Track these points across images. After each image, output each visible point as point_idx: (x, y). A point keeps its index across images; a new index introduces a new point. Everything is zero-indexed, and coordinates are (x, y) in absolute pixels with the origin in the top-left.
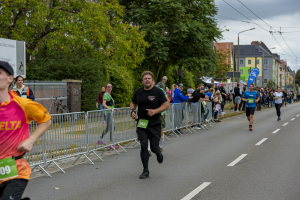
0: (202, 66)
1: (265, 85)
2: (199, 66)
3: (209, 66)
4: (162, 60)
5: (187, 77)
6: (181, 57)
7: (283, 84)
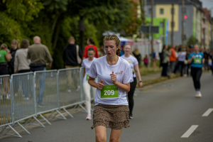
0: (113, 18)
1: (185, 43)
2: (108, 18)
3: (121, 19)
4: (60, 10)
5: (90, 33)
6: (85, 6)
7: (207, 42)
